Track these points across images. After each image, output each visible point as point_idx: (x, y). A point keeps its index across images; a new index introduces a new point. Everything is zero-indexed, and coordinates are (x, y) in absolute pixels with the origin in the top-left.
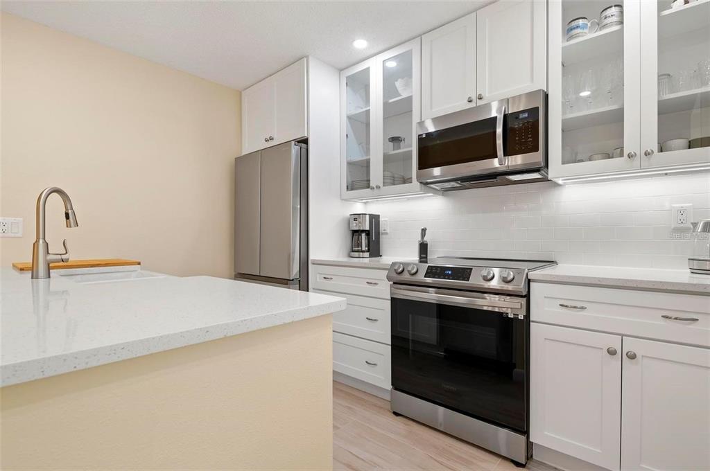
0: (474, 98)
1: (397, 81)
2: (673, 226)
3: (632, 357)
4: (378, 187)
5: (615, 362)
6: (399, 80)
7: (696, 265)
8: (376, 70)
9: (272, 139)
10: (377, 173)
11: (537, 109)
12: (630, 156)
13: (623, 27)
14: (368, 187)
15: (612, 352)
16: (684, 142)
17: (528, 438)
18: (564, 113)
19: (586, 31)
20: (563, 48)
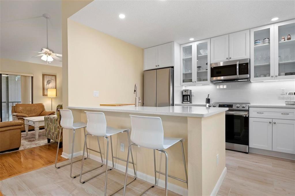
0: (228, 58)
1: (201, 50)
2: (281, 93)
3: (275, 123)
4: (195, 82)
5: (271, 125)
6: (202, 50)
7: (287, 103)
8: (194, 46)
9: (158, 66)
10: (194, 77)
11: (248, 63)
12: (272, 77)
13: (270, 44)
14: (192, 82)
15: (270, 123)
16: (284, 74)
17: (249, 146)
18: (255, 64)
19: (260, 43)
20: (254, 47)
